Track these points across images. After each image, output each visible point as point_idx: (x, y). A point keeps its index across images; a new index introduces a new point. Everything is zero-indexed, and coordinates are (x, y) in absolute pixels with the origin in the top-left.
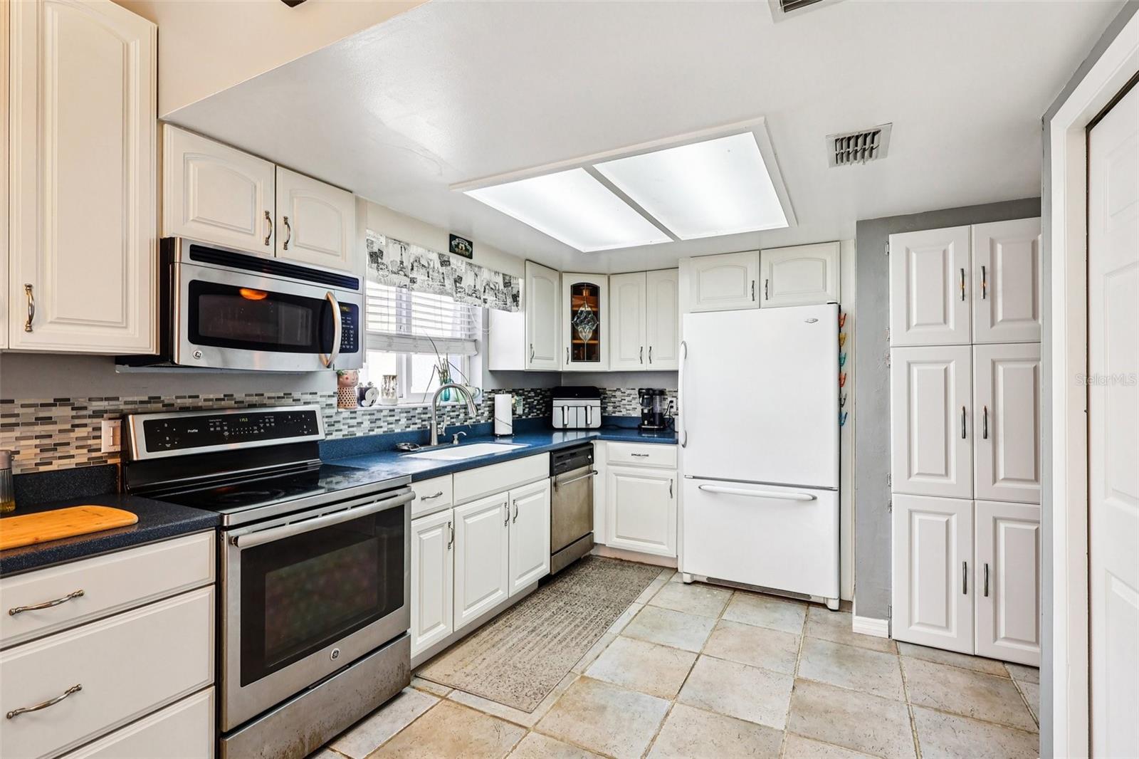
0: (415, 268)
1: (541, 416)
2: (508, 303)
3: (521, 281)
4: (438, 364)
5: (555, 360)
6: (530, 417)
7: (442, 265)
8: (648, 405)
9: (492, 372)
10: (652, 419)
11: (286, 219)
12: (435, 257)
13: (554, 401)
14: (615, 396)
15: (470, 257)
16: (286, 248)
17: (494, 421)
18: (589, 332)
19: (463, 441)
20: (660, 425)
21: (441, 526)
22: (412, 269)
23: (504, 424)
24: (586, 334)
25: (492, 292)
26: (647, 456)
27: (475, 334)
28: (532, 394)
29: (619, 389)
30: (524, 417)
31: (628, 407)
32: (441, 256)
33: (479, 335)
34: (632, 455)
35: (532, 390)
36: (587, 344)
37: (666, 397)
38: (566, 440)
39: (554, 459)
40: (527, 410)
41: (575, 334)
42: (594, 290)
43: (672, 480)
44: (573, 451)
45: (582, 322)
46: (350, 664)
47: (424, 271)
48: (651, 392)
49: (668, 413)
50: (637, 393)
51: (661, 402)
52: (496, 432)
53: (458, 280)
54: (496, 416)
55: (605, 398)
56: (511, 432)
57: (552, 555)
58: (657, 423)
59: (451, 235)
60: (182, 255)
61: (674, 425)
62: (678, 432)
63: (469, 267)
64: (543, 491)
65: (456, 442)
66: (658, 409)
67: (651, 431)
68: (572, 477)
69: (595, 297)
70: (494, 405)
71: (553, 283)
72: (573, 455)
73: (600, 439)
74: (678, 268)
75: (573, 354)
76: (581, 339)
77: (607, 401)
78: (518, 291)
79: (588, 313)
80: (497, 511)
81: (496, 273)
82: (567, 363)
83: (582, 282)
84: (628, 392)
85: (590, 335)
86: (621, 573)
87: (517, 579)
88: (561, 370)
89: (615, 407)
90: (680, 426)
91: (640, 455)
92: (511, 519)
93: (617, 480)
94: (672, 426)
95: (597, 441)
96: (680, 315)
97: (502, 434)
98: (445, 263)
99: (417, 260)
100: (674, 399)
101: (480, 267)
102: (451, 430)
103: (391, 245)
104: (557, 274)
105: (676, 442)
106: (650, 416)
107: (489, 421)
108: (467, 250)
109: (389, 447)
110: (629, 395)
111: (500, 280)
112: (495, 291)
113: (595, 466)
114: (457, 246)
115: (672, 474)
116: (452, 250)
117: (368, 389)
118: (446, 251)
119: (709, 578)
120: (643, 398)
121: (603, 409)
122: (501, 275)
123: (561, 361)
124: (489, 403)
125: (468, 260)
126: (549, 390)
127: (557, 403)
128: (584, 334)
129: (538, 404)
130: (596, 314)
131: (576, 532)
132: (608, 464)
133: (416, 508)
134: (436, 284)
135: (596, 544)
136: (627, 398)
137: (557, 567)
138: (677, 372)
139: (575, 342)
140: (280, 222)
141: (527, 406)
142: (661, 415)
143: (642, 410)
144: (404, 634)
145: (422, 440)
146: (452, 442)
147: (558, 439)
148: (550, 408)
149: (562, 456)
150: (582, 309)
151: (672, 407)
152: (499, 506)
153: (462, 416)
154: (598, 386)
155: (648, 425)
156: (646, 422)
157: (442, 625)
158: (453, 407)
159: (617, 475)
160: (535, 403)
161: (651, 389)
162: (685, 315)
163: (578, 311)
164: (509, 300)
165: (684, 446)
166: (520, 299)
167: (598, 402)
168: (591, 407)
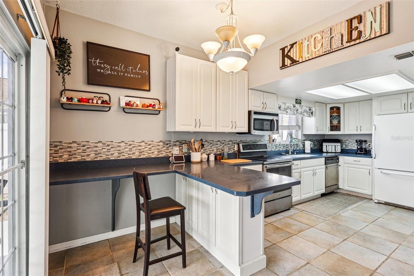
0: (288, 109)
1: (318, 148)
2: (310, 115)
3: (314, 108)
4: (289, 133)
5: (324, 131)
6: (315, 148)
7: (294, 107)
8: (360, 145)
9: (304, 135)
10: (361, 150)
11: (265, 103)
12: (292, 105)
13: (323, 144)
14: (346, 142)
15: (301, 104)
16: (265, 109)
17: (304, 149)
18: (337, 122)
19: (297, 153)
20: (365, 152)
21: (298, 172)
22: (287, 109)
23: (308, 150)
24: (335, 122)
25: (306, 113)
26: (360, 161)
27: (298, 124)
28: (315, 141)
29: (348, 140)
30: (313, 148)
31: (351, 146)
32: (293, 105)
33: (300, 124)
34: (354, 161)
35: (315, 140)
36: (336, 126)
37: (367, 143)
38: (328, 155)
39: (326, 160)
40: (314, 146)
41: (331, 122)
42: (338, 109)
43: (370, 169)
44: (332, 158)
45: (334, 119)
46: (282, 198)
47: (290, 109)
48: (361, 141)
49: (368, 148)
50: (355, 141)
51: (365, 144)
52: (305, 152)
53: (297, 110)
54: (305, 147)
55: (342, 143)
56: (310, 152)
57: (325, 187)
58: (364, 151)
59: (296, 99)
60: (252, 113)
61: (371, 152)
62: (372, 155)
63: (300, 107)
64: (323, 168)
65: (295, 154)
66: (364, 147)
67: (361, 154)
68: (332, 166)
69: (339, 111)
70: (304, 144)
71: (323, 107)
72: (332, 159)
73: (341, 155)
74: (372, 99)
75: (330, 129)
76: (333, 124)
77: (343, 144)
78: (313, 111)
79: (336, 116)
80: (311, 172)
81: (307, 107)
82: (329, 132)
83: (334, 106)
84: (352, 141)
85: (337, 123)
86: (350, 197)
87: (316, 191)
88: (326, 134)
89: (346, 146)
90: (373, 153)
91: (357, 161)
92: (314, 175)
93: (348, 169)
94: (370, 153)
95: (340, 156)
96: (373, 116)
97: (307, 152)
98: (294, 106)
99: (288, 107)
100: (371, 144)
101: (303, 106)
102: (294, 150)
103: (283, 104)
104: (325, 105)
105: (372, 157)
106: (361, 149)
107: (303, 149)
108: (300, 102)
109: (280, 154)
110: (352, 142)
111: (308, 109)
112: (307, 112)
113: (339, 164)
114: (297, 102)
115: (370, 168)
116: (296, 103)
117: (275, 139)
118: (294, 103)
119: (385, 202)
120: (358, 143)
121: (342, 146)
122: (308, 107)
123: (327, 131)
124: (303, 143)
125: (300, 105)
126: (321, 140)
127: (325, 144)
128: (334, 122)
129: (317, 144)
130: (339, 116)
131: (333, 183)
132: (344, 163)
133: (293, 167)
134: (292, 113)
135: (340, 188)
136: (351, 143)
137: (327, 192)
138: (372, 134)
139: (331, 125)
140: (264, 104)
141: (314, 145)
142: (365, 149)
143: (357, 147)
144: (290, 195)
145: (287, 152)
146: (294, 154)
147: (324, 155)
148: (322, 146)
149: (328, 159)
150: (334, 115)
151: (370, 146)
152: (311, 170)
153: (296, 147)
154: (339, 139)
155: (360, 152)
156: (359, 151)
157: (298, 197)
158: (294, 144)
159: (348, 167)
160: (316, 144)
161: (361, 140)
162: (375, 116)
163: (332, 115)
164: (310, 114)
165: (374, 158)
166: (314, 113)
167: (340, 144)
168: (337, 146)
